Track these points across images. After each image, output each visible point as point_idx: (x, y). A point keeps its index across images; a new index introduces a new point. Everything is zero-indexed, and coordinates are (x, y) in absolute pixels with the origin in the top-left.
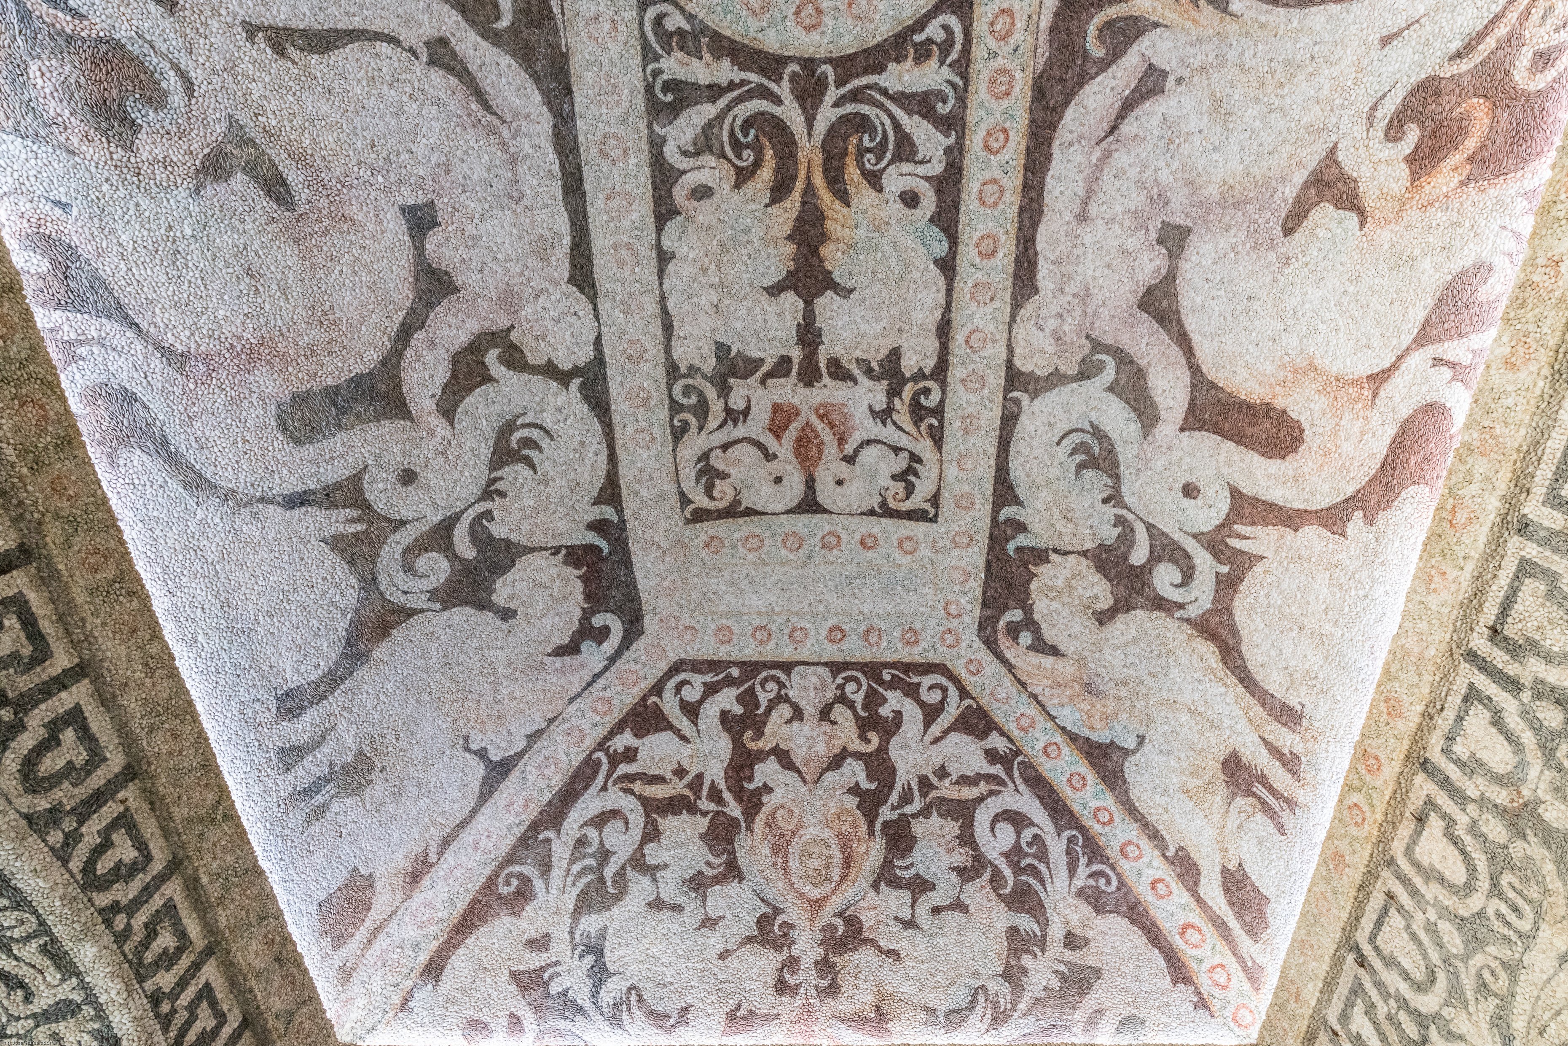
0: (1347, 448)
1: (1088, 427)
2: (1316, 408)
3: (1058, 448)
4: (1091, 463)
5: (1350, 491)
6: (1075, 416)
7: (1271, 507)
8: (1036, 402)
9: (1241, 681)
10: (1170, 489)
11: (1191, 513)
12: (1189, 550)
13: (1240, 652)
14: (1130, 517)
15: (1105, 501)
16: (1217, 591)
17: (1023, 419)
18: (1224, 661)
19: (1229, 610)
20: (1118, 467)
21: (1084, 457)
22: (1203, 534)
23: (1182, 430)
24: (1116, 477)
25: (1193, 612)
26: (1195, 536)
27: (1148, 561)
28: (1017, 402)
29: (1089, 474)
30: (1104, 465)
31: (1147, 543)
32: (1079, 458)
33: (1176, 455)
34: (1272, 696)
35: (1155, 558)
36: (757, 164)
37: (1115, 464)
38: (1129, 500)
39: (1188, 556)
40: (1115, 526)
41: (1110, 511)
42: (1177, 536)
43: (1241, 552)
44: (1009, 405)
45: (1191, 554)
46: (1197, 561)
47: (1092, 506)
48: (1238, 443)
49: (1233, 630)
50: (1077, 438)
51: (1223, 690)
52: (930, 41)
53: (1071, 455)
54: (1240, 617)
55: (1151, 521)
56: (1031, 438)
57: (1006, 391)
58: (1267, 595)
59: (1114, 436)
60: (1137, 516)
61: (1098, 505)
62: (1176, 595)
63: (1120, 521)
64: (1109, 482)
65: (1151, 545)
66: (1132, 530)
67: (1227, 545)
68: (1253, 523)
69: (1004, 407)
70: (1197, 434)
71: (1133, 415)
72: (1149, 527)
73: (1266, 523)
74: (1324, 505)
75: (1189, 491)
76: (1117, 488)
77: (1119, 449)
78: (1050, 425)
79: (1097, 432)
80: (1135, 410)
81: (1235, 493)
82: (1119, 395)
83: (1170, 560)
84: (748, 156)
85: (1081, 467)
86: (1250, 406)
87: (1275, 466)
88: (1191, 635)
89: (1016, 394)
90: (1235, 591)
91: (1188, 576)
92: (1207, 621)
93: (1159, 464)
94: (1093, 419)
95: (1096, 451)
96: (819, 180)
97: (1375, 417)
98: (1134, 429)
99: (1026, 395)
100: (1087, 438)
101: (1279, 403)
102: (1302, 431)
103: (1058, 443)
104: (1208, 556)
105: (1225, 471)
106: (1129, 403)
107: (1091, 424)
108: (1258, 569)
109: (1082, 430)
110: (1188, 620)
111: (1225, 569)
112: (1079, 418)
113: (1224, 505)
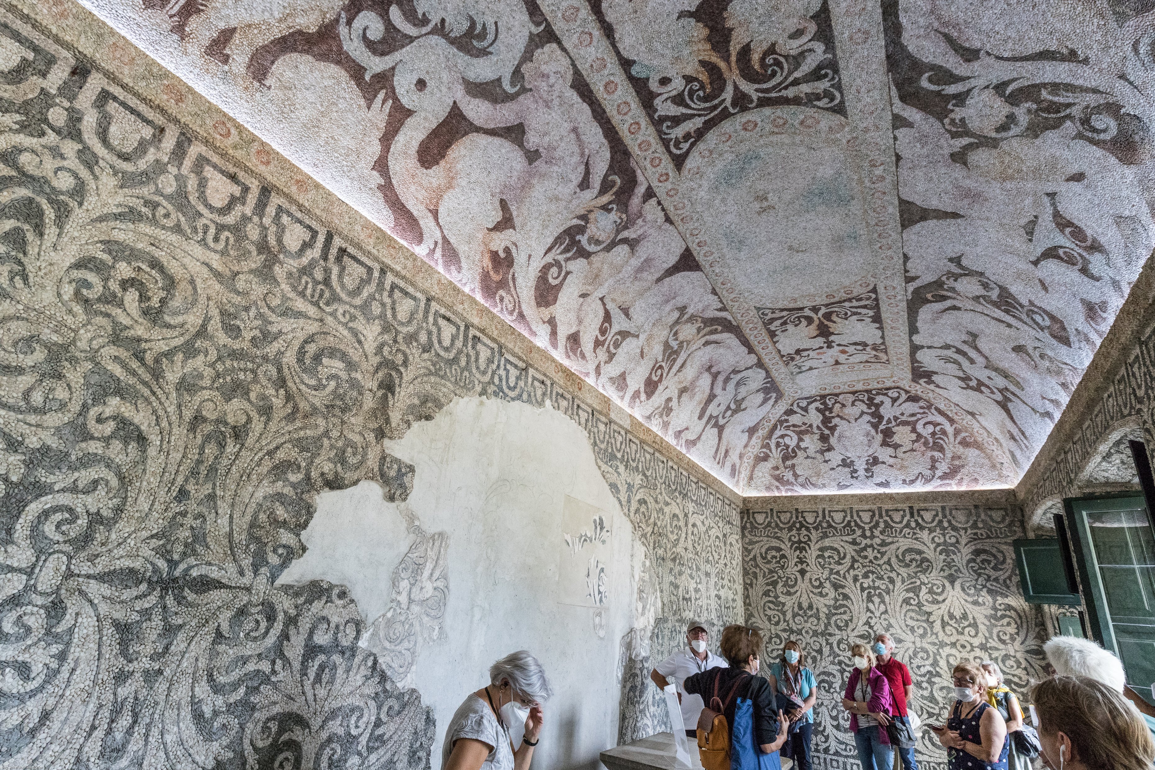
0: (413, 188)
1: (490, 49)
2: (433, 180)
3: (493, 21)
4: (470, 33)
5: (394, 182)
6: (502, 48)
7: (396, 131)
8: (528, 34)
9: (284, 39)
10: (427, 72)
11: (408, 76)
12: (387, 58)
13: (307, 52)
14: (424, 30)
15: (443, 21)
16: (354, 61)
17: (526, 17)
18: (300, 32)
19: (338, 63)
20: (458, 48)
21: (477, 32)
22: (393, 75)
23: (455, 102)
24: (452, 42)
25: (343, 30)
26: (393, 68)
27: (389, 20)
28: (538, 24)
29: (466, 25)
30: (465, 40)
31: (402, 29)
32: (479, 28)
33: (444, 90)
34: (273, 63)
35: (389, 26)
36: (763, 59)
37: (460, 48)
38: (435, 39)
39: (383, 54)
40: (424, 14)
41: (435, 20)
42: (397, 56)
43: (375, 96)
44: (540, 19)
45: (383, 58)
46: (377, 59)
47: (445, 9)
48: (434, 130)
49: (323, 57)
50: (490, 37)
51: (277, 15)
52: (686, 141)
53: (484, 25)
54: (334, 69)
55: (415, 43)
56: (512, 10)
57: (548, 25)
58: (345, 98)
59: (475, 61)
60: (422, 36)
61: (443, 14)
62: (359, 23)
63: (425, 21)
64: (452, 35)
65: (399, 31)
66: (415, 25)
67: (382, 88)
68: (390, 115)
69: (542, 14)
70: (448, 110)
71: (478, 81)
72: (411, 39)
73: (389, 123)
74: (390, 163)
75: (421, 84)
76: (446, 36)
77: (467, 57)
78: (509, 29)
79: (484, 53)
80: (481, 84)
81: (409, 113)
82: (492, 82)
83: (384, 38)
84: (769, 60)
85: (473, 24)
86: (448, 147)
87: (415, 145)
88: (325, 14)
89: (542, 27)
90: (351, 76)
91: (371, 45)
92: (334, 38)
93: (445, 76)
94: (492, 57)
95: (475, 43)
96: (722, 65)
97: (422, 208)
98: (471, 76)
99: (536, 32)
100: (485, 44)
101: (442, 163)
102: (427, 168)
103: (496, 23)
104: (378, 70)
105: (423, 114)
106: (486, 83)
107: (491, 53)
108: (362, 102)
109: (492, 44)
110: (337, 21)
111: (367, 78)
112: (499, 50)
113: (405, 101)
